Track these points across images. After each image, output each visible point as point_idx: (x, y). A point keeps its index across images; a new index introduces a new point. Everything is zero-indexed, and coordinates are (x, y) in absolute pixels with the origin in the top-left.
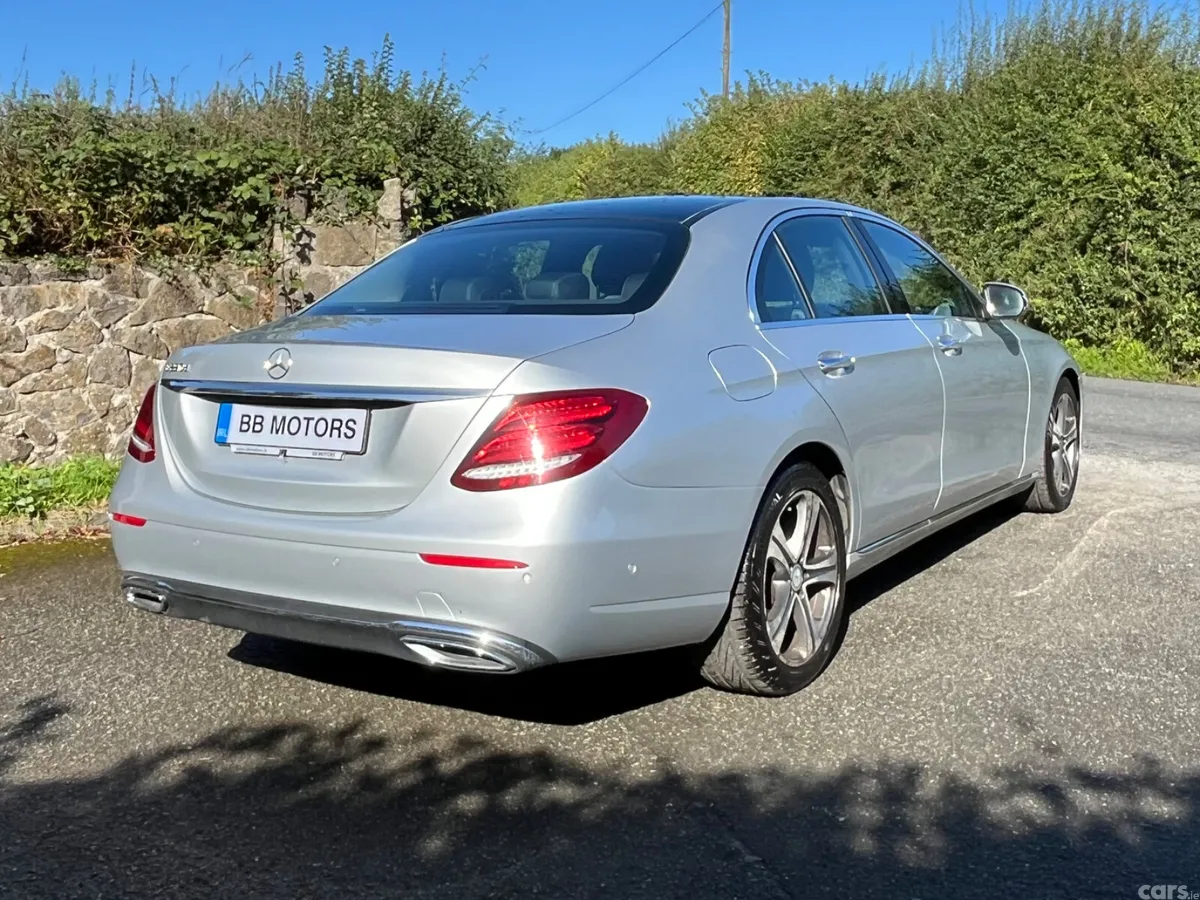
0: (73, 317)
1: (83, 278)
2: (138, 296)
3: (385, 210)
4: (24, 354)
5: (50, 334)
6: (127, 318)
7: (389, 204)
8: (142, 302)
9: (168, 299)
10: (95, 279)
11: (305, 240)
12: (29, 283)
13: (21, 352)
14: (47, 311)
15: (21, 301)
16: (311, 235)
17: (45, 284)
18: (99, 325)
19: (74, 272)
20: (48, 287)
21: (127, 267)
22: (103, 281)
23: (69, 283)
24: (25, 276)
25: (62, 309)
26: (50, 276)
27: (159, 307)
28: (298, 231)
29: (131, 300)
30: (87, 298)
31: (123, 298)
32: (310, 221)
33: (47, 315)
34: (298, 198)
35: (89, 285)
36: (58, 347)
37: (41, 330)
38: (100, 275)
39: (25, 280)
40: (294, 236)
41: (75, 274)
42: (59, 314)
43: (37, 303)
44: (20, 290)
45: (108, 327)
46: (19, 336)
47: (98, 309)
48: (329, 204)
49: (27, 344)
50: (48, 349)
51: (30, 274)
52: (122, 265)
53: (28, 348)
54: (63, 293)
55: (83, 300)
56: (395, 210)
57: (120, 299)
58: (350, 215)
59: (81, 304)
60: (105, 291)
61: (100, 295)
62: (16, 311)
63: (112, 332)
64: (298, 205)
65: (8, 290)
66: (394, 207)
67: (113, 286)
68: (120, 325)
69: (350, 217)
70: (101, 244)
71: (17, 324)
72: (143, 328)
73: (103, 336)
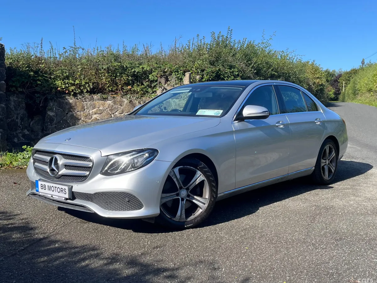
0: (104, 111)
1: (107, 100)
2: (121, 106)
3: (185, 81)
4: (91, 120)
5: (98, 115)
6: (118, 112)
9: (129, 106)
10: (110, 100)
12: (93, 101)
13: (90, 119)
14: (97, 109)
15: (91, 106)
16: (166, 89)
17: (97, 101)
18: (111, 113)
19: (104, 99)
20: (98, 102)
21: (118, 98)
22: (112, 101)
23: (104, 101)
24: (92, 99)
25: (101, 108)
26: (98, 99)
27: (126, 109)
28: (163, 88)
29: (119, 106)
30: (108, 105)
31: (117, 106)
32: (166, 85)
33: (97, 110)
34: (163, 78)
35: (109, 102)
36: (100, 119)
37: (95, 114)
38: (111, 100)
39: (92, 100)
40: (162, 89)
41: (105, 99)
42: (100, 110)
43: (95, 106)
44: (91, 103)
45: (113, 114)
46: (90, 115)
47: (110, 109)
48: (171, 80)
49: (92, 117)
50: (97, 119)
51: (93, 99)
52: (117, 97)
53: (92, 119)
54: (102, 104)
55: (107, 106)
56: (188, 82)
57: (116, 106)
58: (176, 83)
59: (106, 108)
60: (112, 104)
61: (111, 105)
62: (90, 108)
63: (114, 115)
64: (163, 80)
65: (88, 103)
66: (187, 80)
67: (115, 103)
68: (116, 113)
70: (112, 91)
71: (90, 112)
72: (122, 114)
73: (112, 116)
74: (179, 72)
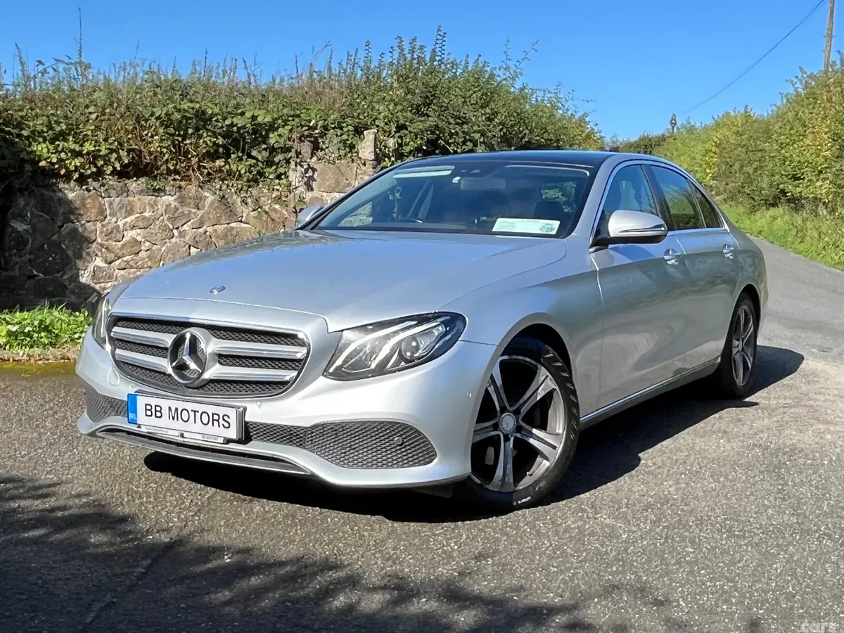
0: (154, 220)
1: (163, 194)
2: (198, 209)
3: (363, 152)
4: (121, 243)
5: (139, 231)
6: (190, 223)
7: (366, 149)
8: (200, 213)
9: (218, 211)
10: (170, 195)
11: (310, 173)
12: (127, 196)
13: (119, 241)
14: (138, 215)
15: (121, 208)
16: (314, 170)
17: (137, 197)
18: (171, 227)
19: (155, 190)
20: (139, 200)
21: (192, 189)
22: (175, 197)
23: (154, 197)
24: (125, 191)
25: (147, 214)
26: (141, 192)
27: (211, 216)
28: (305, 167)
29: (193, 210)
30: (164, 207)
31: (188, 209)
32: (315, 159)
33: (138, 217)
34: (307, 143)
35: (167, 199)
36: (143, 240)
37: (133, 227)
38: (173, 193)
39: (125, 194)
40: (303, 170)
41: (158, 192)
42: (145, 218)
43: (131, 209)
44: (121, 201)
45: (177, 228)
46: (118, 232)
47: (171, 216)
48: (327, 148)
49: (124, 236)
50: (136, 240)
51: (128, 190)
52: (189, 187)
53: (124, 240)
54: (149, 204)
55: (162, 210)
56: (370, 153)
57: (186, 210)
58: (340, 156)
59: (160, 212)
60: (176, 204)
61: (173, 206)
62: (118, 214)
63: (180, 232)
64: (306, 148)
65: (114, 200)
66: (369, 150)
67: (182, 201)
68: (185, 227)
69: (340, 158)
70: (177, 172)
71: (119, 223)
72: (201, 230)
73: (174, 234)
74: (345, 130)
